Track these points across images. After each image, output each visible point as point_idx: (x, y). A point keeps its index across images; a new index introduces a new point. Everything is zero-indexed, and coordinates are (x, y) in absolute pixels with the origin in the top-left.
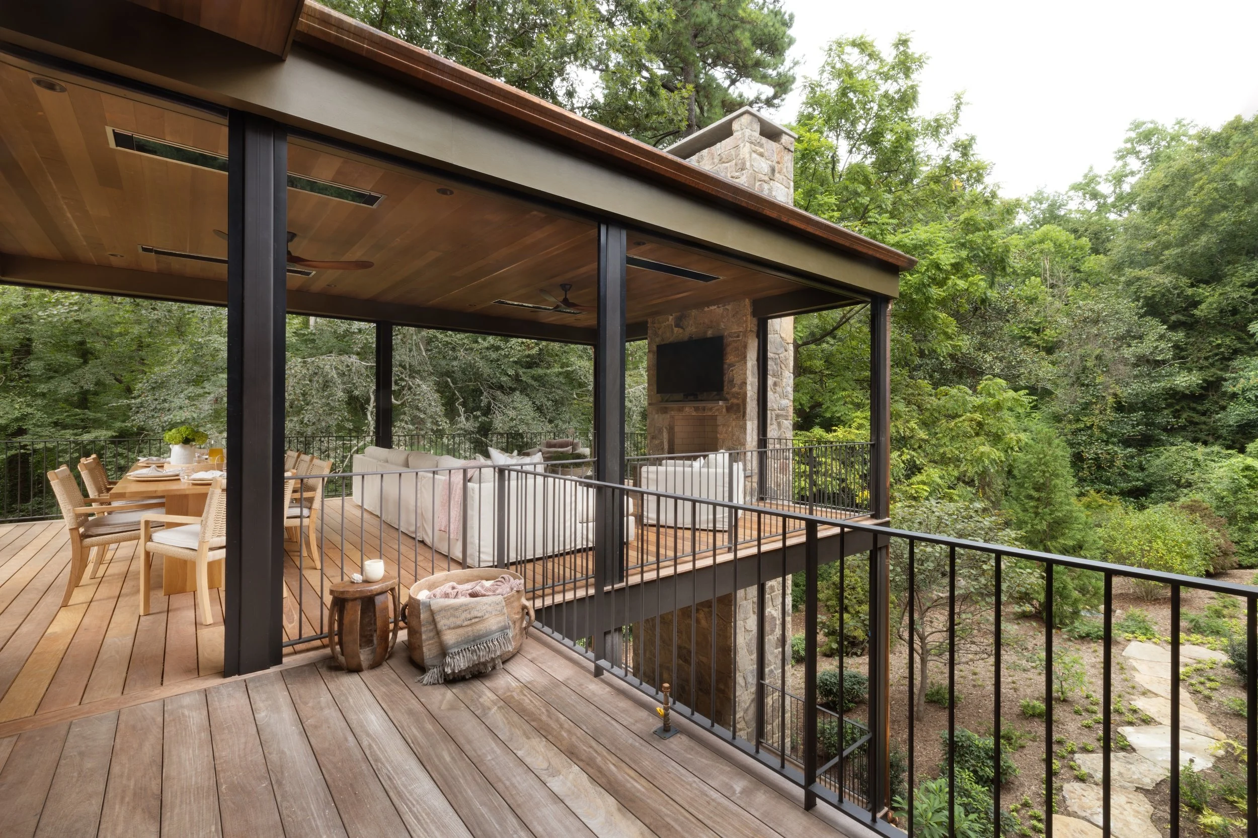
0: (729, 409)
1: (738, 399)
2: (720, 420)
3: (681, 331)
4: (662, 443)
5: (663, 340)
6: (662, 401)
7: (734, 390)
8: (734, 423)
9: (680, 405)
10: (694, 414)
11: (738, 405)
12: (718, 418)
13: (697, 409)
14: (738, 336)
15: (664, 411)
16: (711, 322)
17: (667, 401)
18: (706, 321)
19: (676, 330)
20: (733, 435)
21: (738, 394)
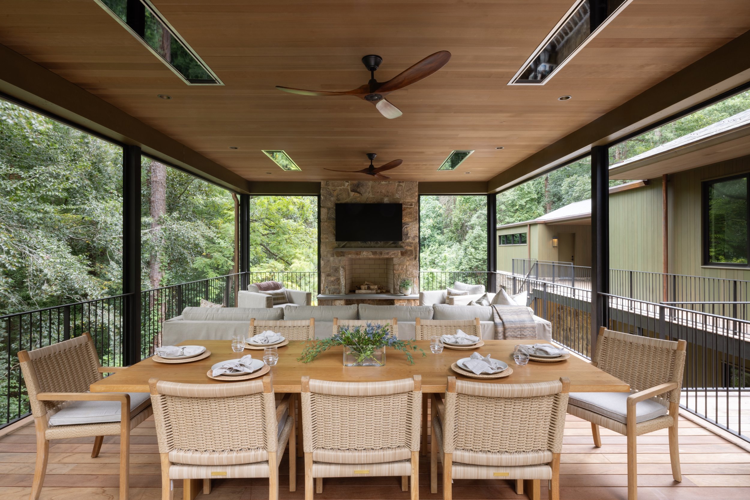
0: (403, 254)
1: (411, 246)
2: (396, 261)
3: (357, 195)
4: (338, 279)
5: (338, 200)
6: (338, 247)
7: (408, 241)
8: (408, 263)
9: (358, 250)
10: (372, 256)
11: (411, 251)
12: (394, 259)
13: (374, 253)
14: (411, 205)
15: (342, 254)
16: (388, 192)
17: (343, 247)
18: (383, 191)
19: (352, 194)
20: (407, 271)
21: (411, 243)
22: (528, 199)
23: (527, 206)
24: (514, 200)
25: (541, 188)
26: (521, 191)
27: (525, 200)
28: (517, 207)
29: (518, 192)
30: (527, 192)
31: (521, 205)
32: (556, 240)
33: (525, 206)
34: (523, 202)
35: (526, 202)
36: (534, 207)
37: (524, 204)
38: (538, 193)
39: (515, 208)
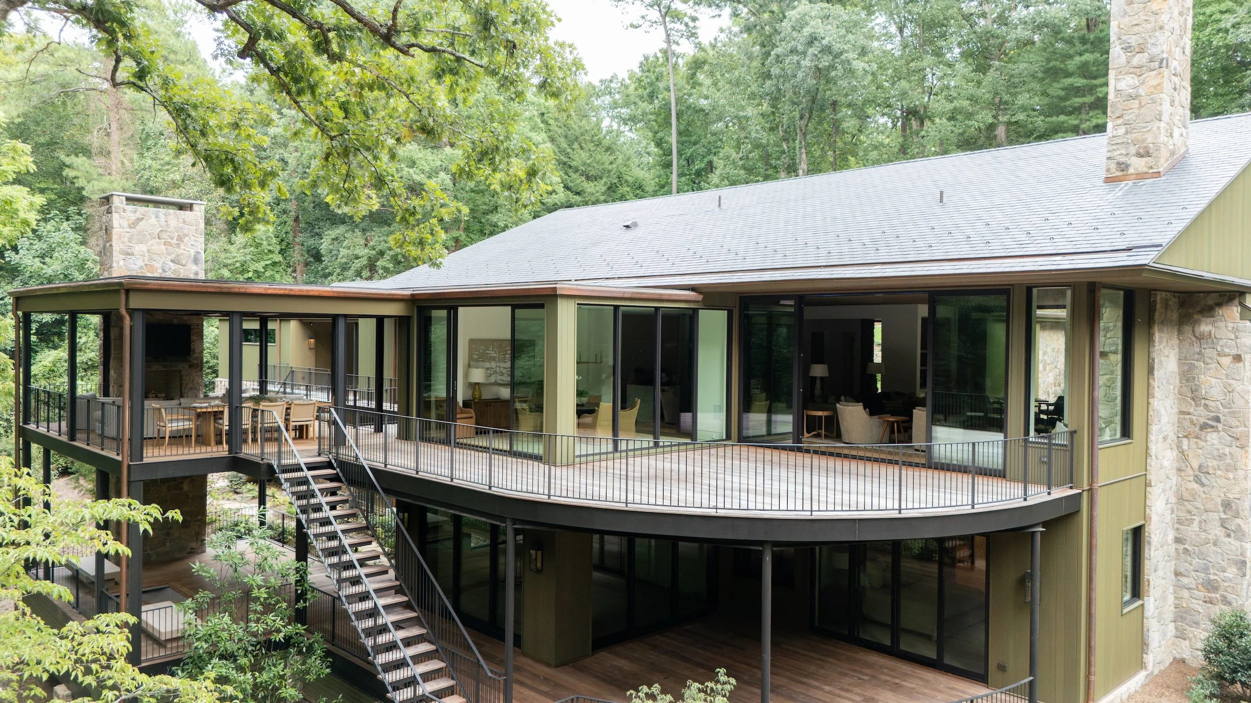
0: (190, 366)
2: (184, 373)
10: (162, 369)
12: (182, 371)
13: (165, 366)
22: (269, 262)
23: (268, 274)
24: (245, 262)
25: (286, 233)
26: (257, 247)
27: (263, 263)
28: (250, 274)
29: (252, 249)
30: (266, 251)
31: (256, 271)
32: (312, 340)
33: (264, 273)
34: (259, 266)
35: (266, 267)
36: (277, 276)
37: (262, 270)
38: (282, 240)
39: (246, 276)
